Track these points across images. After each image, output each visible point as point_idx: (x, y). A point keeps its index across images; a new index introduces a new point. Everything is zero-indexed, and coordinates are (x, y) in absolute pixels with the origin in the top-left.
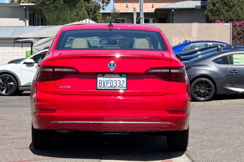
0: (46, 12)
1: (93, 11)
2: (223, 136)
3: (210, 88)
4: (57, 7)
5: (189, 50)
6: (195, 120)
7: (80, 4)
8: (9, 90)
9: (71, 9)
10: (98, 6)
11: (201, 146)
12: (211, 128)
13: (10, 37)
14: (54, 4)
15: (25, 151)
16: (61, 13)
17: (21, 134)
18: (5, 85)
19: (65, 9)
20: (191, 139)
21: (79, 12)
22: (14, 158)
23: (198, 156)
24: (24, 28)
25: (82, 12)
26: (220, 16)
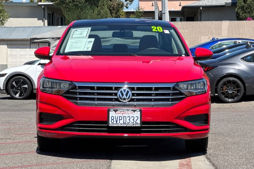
0: (66, 11)
1: (116, 9)
2: (250, 138)
3: (239, 89)
4: (77, 5)
5: (217, 48)
6: (220, 122)
7: (102, 2)
8: (23, 93)
9: (92, 8)
10: (122, 4)
11: (225, 148)
12: (237, 130)
13: (27, 38)
14: (74, 2)
15: (28, 155)
16: (81, 12)
17: (26, 138)
18: (19, 88)
19: (86, 7)
20: (213, 142)
21: (101, 10)
22: (14, 163)
23: (219, 159)
24: (42, 28)
25: (104, 11)
26: (252, 14)
